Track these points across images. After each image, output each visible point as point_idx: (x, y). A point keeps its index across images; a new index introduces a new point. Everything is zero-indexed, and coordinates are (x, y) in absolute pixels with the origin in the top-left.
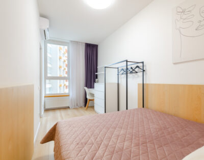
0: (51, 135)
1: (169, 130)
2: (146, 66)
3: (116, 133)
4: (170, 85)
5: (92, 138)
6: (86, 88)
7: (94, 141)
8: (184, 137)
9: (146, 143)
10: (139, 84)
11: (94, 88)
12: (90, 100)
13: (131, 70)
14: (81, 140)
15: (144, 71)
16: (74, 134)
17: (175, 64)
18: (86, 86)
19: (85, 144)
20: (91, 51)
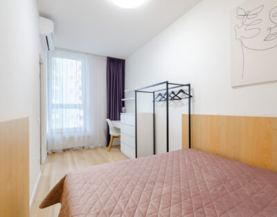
0: (57, 195)
1: (232, 182)
2: (193, 90)
3: (156, 191)
4: (228, 117)
5: (120, 203)
6: (108, 120)
7: (123, 207)
8: (255, 194)
9: (202, 207)
10: (183, 116)
11: (119, 119)
12: (114, 137)
13: (172, 95)
14: (102, 207)
15: (190, 97)
16: (91, 195)
17: (234, 87)
18: (109, 117)
19: (110, 214)
20: (116, 69)
